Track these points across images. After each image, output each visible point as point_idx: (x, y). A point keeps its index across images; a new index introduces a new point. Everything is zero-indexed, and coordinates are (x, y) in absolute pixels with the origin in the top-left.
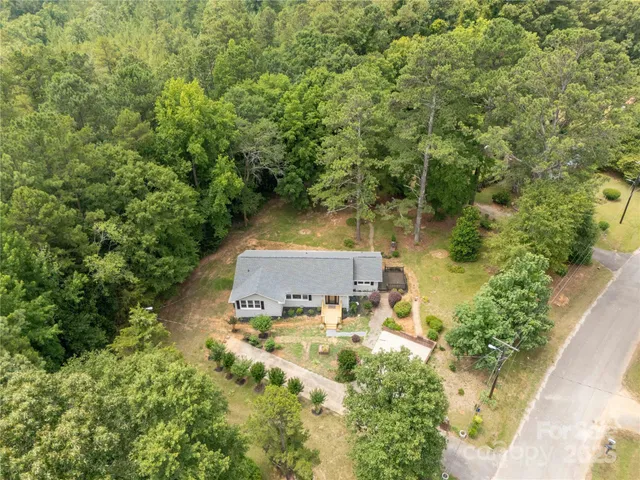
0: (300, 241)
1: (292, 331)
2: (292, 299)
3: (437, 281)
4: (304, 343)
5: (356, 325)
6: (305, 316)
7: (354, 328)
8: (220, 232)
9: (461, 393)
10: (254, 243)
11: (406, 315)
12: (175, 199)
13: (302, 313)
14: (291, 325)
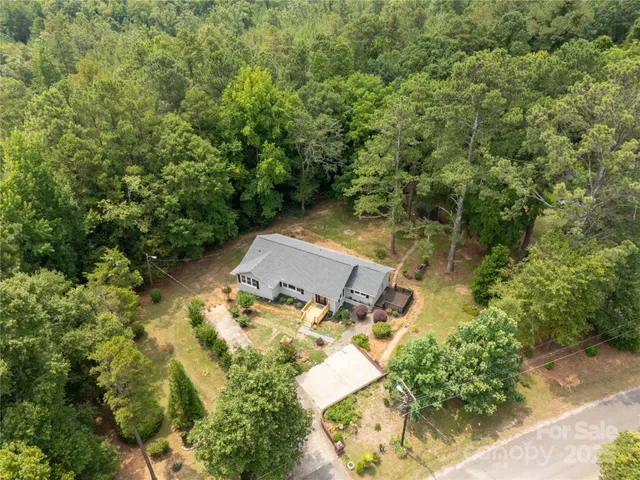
0: (339, 239)
1: (273, 315)
2: (288, 288)
3: (442, 316)
4: (275, 330)
5: (332, 329)
6: (293, 307)
7: (327, 333)
8: (268, 212)
9: (378, 428)
10: (299, 230)
11: (386, 336)
12: (204, 170)
13: (291, 304)
14: (277, 310)
